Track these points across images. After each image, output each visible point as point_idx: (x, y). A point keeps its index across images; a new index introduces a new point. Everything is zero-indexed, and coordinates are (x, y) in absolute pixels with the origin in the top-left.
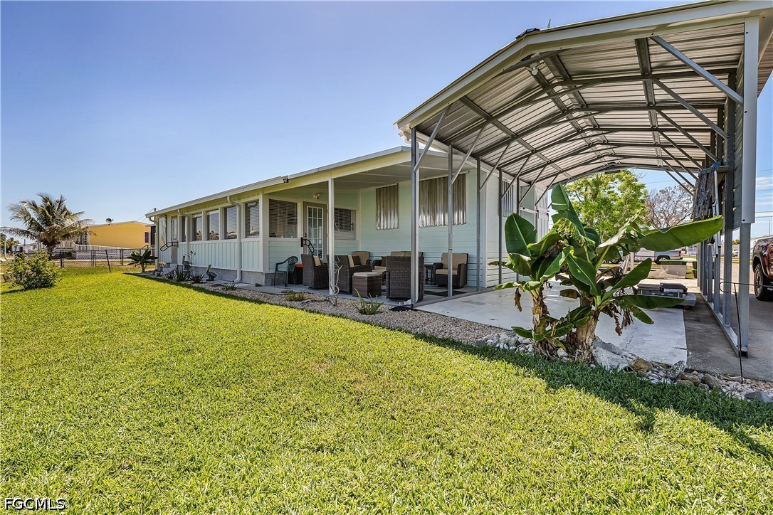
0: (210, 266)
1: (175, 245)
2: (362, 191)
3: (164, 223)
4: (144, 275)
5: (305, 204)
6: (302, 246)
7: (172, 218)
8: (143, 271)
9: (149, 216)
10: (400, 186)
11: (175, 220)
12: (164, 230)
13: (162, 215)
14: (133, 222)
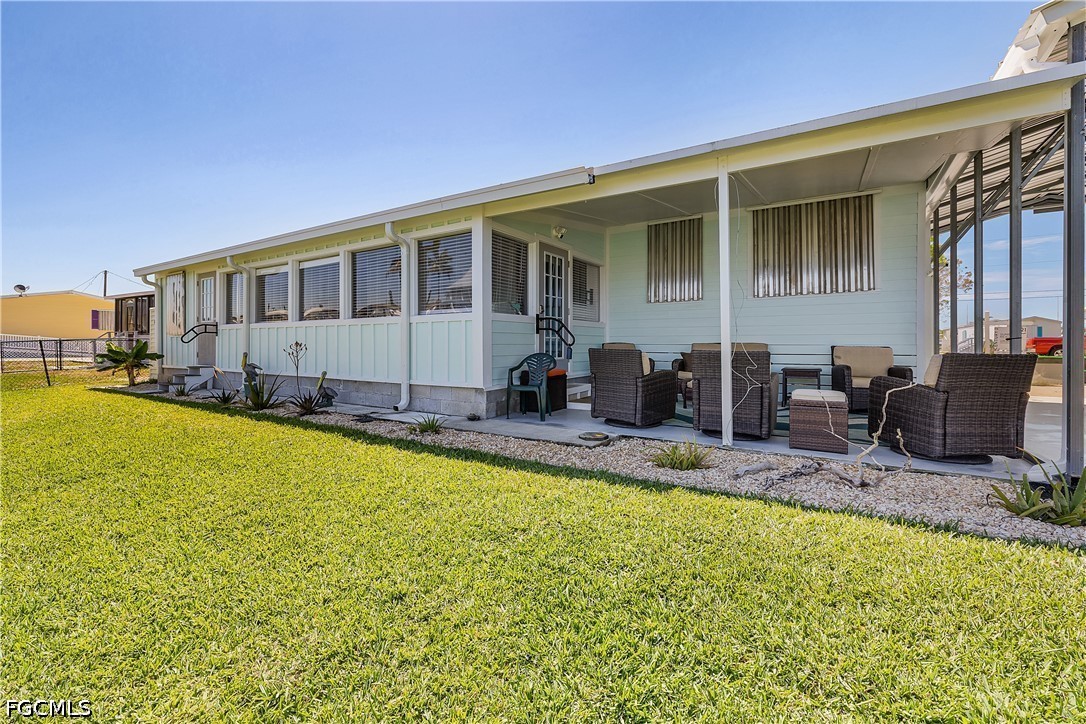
0: (325, 374)
1: (208, 331)
2: (610, 231)
3: (179, 288)
4: (132, 390)
5: (543, 246)
6: (537, 332)
7: (200, 276)
8: (133, 384)
9: (142, 274)
10: (705, 220)
11: (208, 281)
12: (180, 301)
13: (172, 272)
14: (68, 292)
